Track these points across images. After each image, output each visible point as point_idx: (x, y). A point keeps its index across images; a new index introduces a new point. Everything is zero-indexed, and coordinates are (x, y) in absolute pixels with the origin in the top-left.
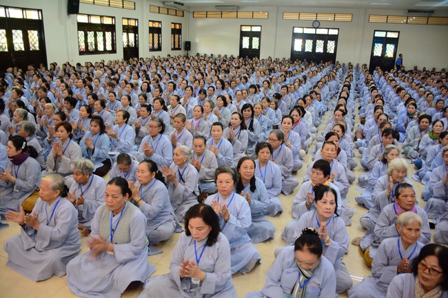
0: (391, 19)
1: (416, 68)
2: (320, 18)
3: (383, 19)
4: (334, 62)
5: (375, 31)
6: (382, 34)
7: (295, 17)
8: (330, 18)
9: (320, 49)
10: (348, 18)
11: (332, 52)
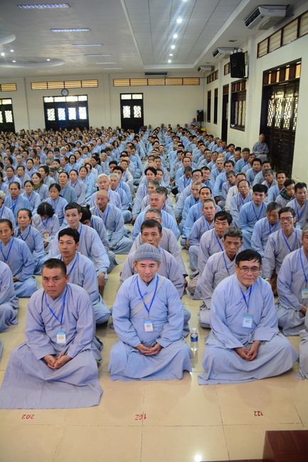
0: (134, 82)
1: (163, 126)
2: (68, 85)
3: (126, 83)
4: (88, 128)
5: (121, 94)
6: (127, 97)
7: (43, 86)
8: (78, 84)
9: (72, 116)
10: (94, 84)
11: (85, 118)
